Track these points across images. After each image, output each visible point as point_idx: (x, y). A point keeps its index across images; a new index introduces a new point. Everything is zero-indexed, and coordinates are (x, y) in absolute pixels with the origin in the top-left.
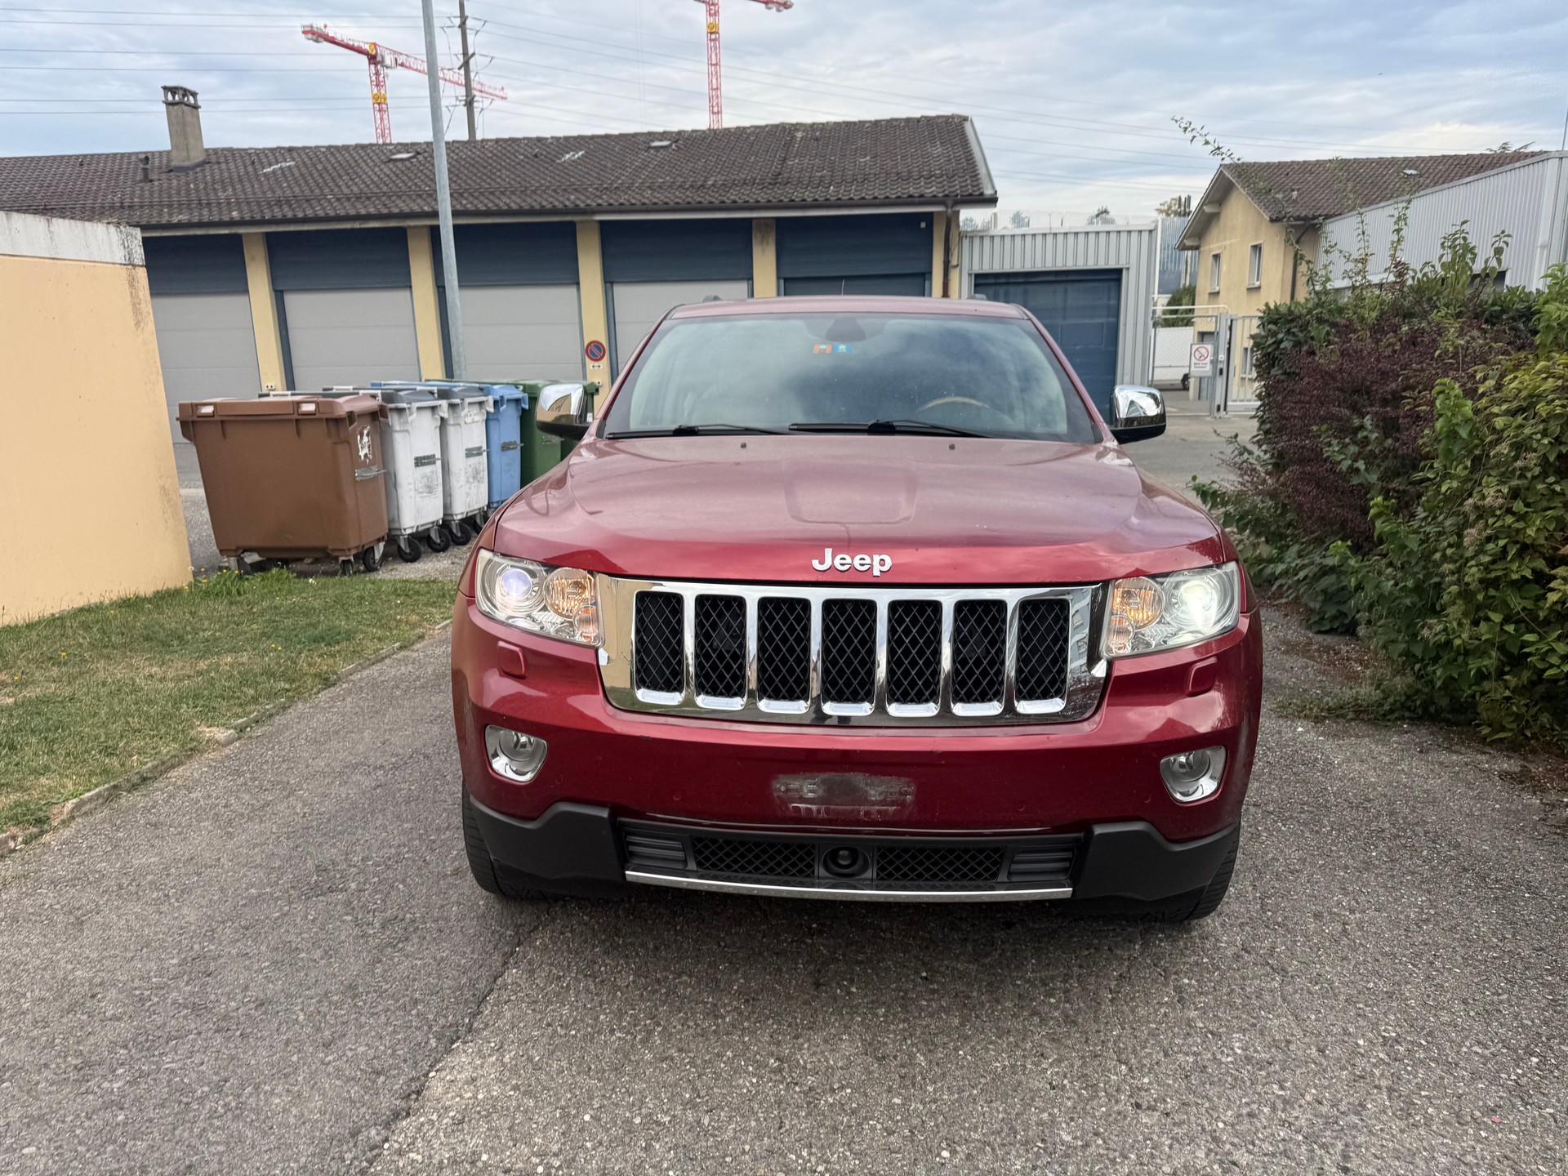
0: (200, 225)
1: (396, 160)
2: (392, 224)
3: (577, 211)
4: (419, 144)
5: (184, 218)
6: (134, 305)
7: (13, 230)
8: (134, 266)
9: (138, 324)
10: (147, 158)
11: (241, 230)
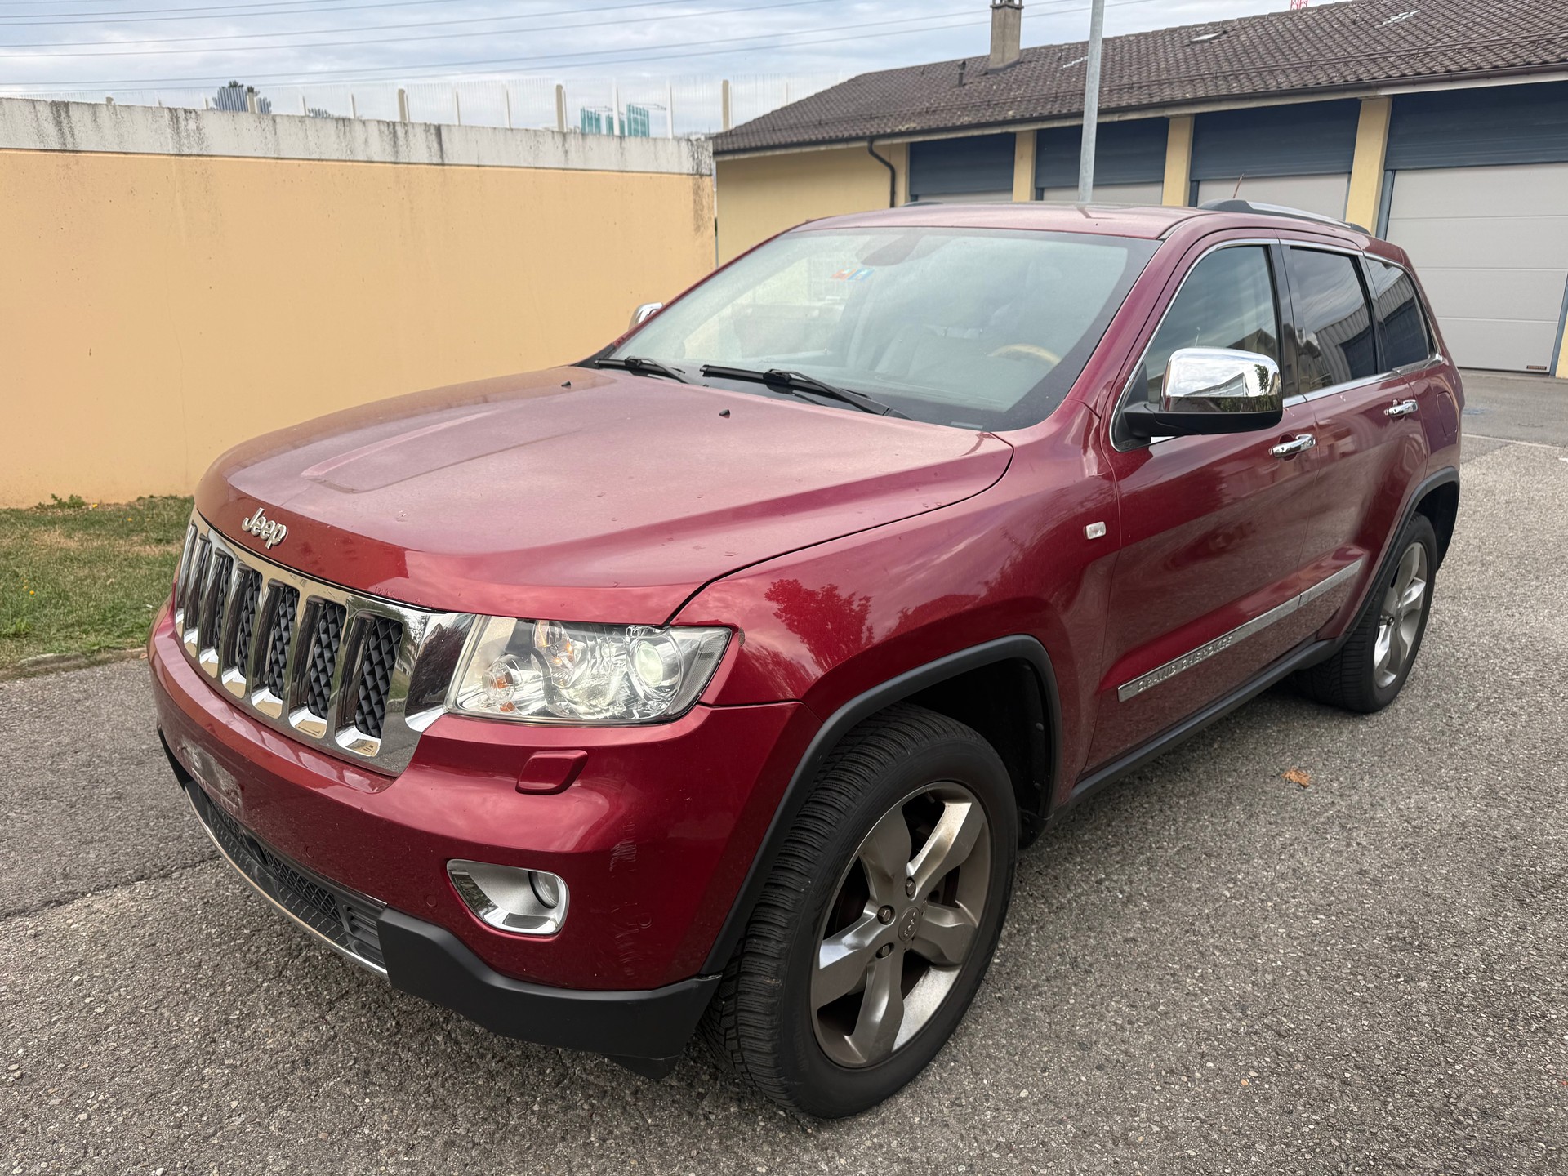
0: (979, 126)
1: (1197, 42)
2: (1151, 114)
3: (1361, 86)
4: (1232, 21)
5: (966, 120)
6: (696, 211)
7: (587, 148)
8: (702, 176)
9: (697, 229)
10: (964, 63)
11: (1012, 129)
